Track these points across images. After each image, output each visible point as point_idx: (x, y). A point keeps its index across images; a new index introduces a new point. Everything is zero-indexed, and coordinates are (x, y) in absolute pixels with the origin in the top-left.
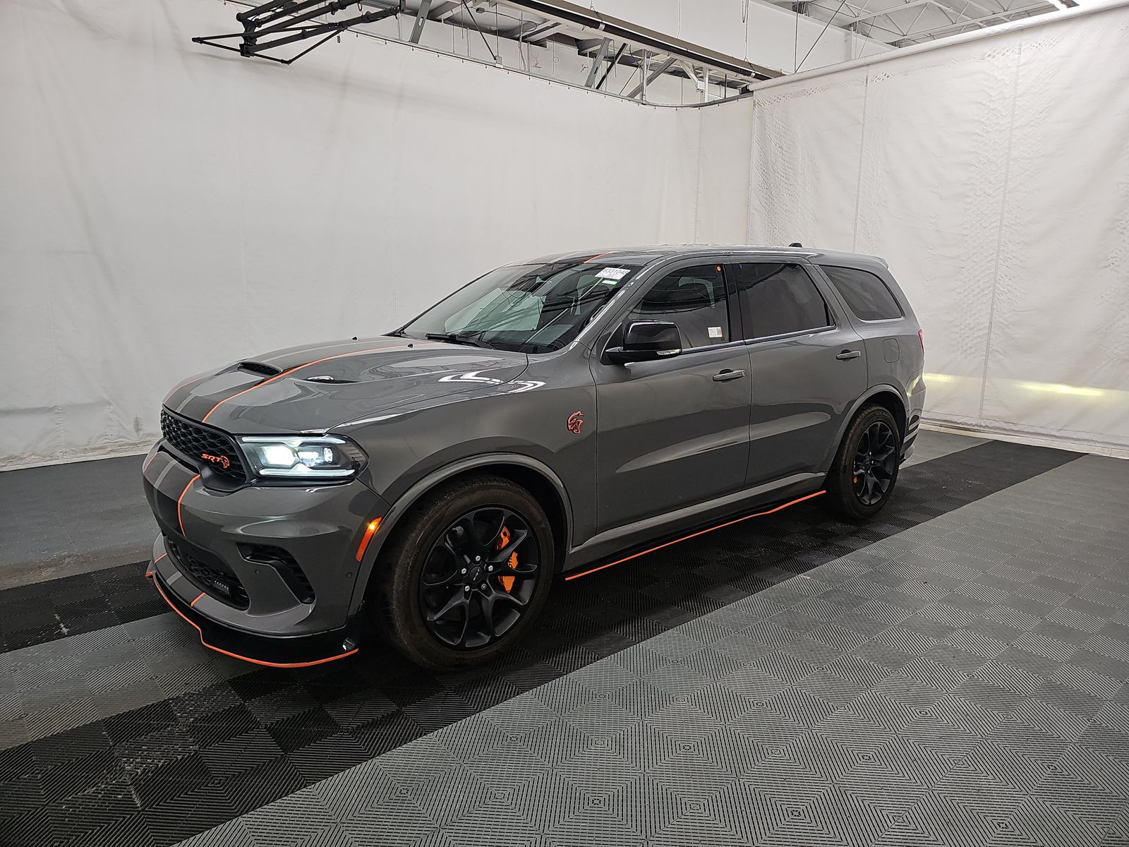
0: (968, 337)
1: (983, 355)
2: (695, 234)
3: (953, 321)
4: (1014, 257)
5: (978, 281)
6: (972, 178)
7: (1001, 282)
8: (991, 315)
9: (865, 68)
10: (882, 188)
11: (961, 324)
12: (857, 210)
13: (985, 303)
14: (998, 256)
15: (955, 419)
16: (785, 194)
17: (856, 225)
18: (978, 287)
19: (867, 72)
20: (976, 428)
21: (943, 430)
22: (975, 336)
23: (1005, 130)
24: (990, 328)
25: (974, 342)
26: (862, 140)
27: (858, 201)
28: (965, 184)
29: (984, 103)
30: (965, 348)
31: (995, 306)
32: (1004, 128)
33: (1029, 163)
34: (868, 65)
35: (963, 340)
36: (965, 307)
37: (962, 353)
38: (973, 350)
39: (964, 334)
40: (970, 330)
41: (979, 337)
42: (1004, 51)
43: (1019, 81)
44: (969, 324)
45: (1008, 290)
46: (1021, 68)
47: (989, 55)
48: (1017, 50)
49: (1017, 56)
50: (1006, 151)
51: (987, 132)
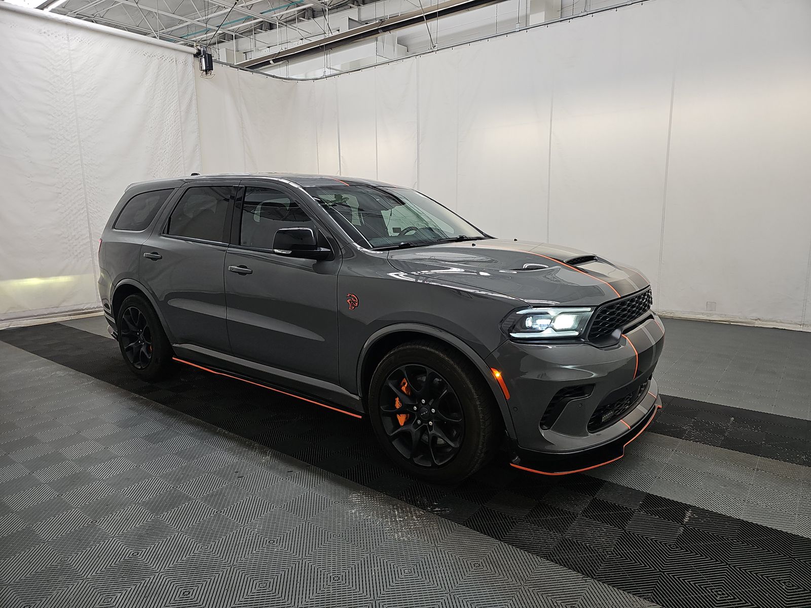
0: (76, 245)
1: (90, 257)
3: (62, 234)
4: (96, 188)
5: (74, 203)
6: (52, 124)
7: (91, 205)
8: (90, 229)
11: (68, 236)
13: (82, 220)
14: (84, 185)
15: (81, 307)
18: (75, 208)
20: (97, 310)
21: (73, 317)
22: (81, 244)
23: (70, 94)
24: (90, 237)
25: (81, 249)
28: (48, 128)
29: (49, 69)
30: (75, 254)
31: (91, 222)
32: (68, 93)
33: (92, 123)
35: (73, 248)
36: (68, 223)
37: (74, 258)
38: (82, 254)
39: (73, 243)
40: (76, 240)
41: (84, 244)
42: (56, 34)
43: (73, 61)
44: (75, 236)
45: (98, 210)
46: (72, 52)
47: (45, 33)
48: (67, 39)
49: (66, 42)
50: (74, 110)
51: (56, 92)
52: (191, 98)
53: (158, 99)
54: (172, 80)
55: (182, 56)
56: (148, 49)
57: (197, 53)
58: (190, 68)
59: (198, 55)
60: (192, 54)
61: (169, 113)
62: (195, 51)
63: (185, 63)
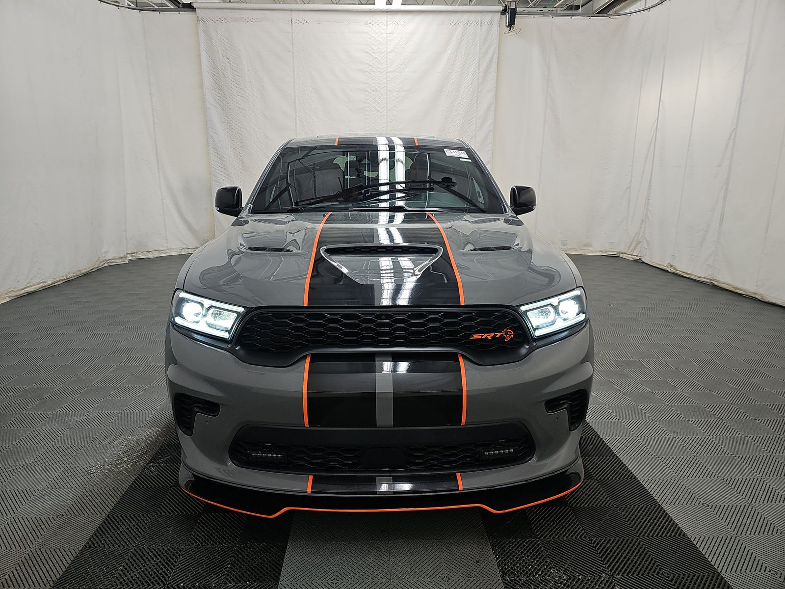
2: (154, 120)
6: (368, 99)
9: (289, 12)
10: (312, 99)
12: (296, 113)
16: (237, 96)
17: (296, 123)
19: (291, 15)
23: (383, 72)
26: (293, 63)
27: (295, 106)
28: (364, 103)
29: (370, 53)
32: (382, 71)
33: (398, 94)
34: (292, 10)
42: (378, 23)
43: (388, 43)
46: (389, 35)
47: (370, 23)
48: (385, 24)
49: (385, 27)
50: (385, 85)
51: (373, 72)
52: (493, 56)
53: (459, 64)
54: (475, 43)
55: (488, 17)
56: (454, 18)
57: (503, 10)
58: (495, 27)
59: (504, 12)
60: (498, 12)
61: (467, 76)
62: (501, 8)
63: (491, 23)
